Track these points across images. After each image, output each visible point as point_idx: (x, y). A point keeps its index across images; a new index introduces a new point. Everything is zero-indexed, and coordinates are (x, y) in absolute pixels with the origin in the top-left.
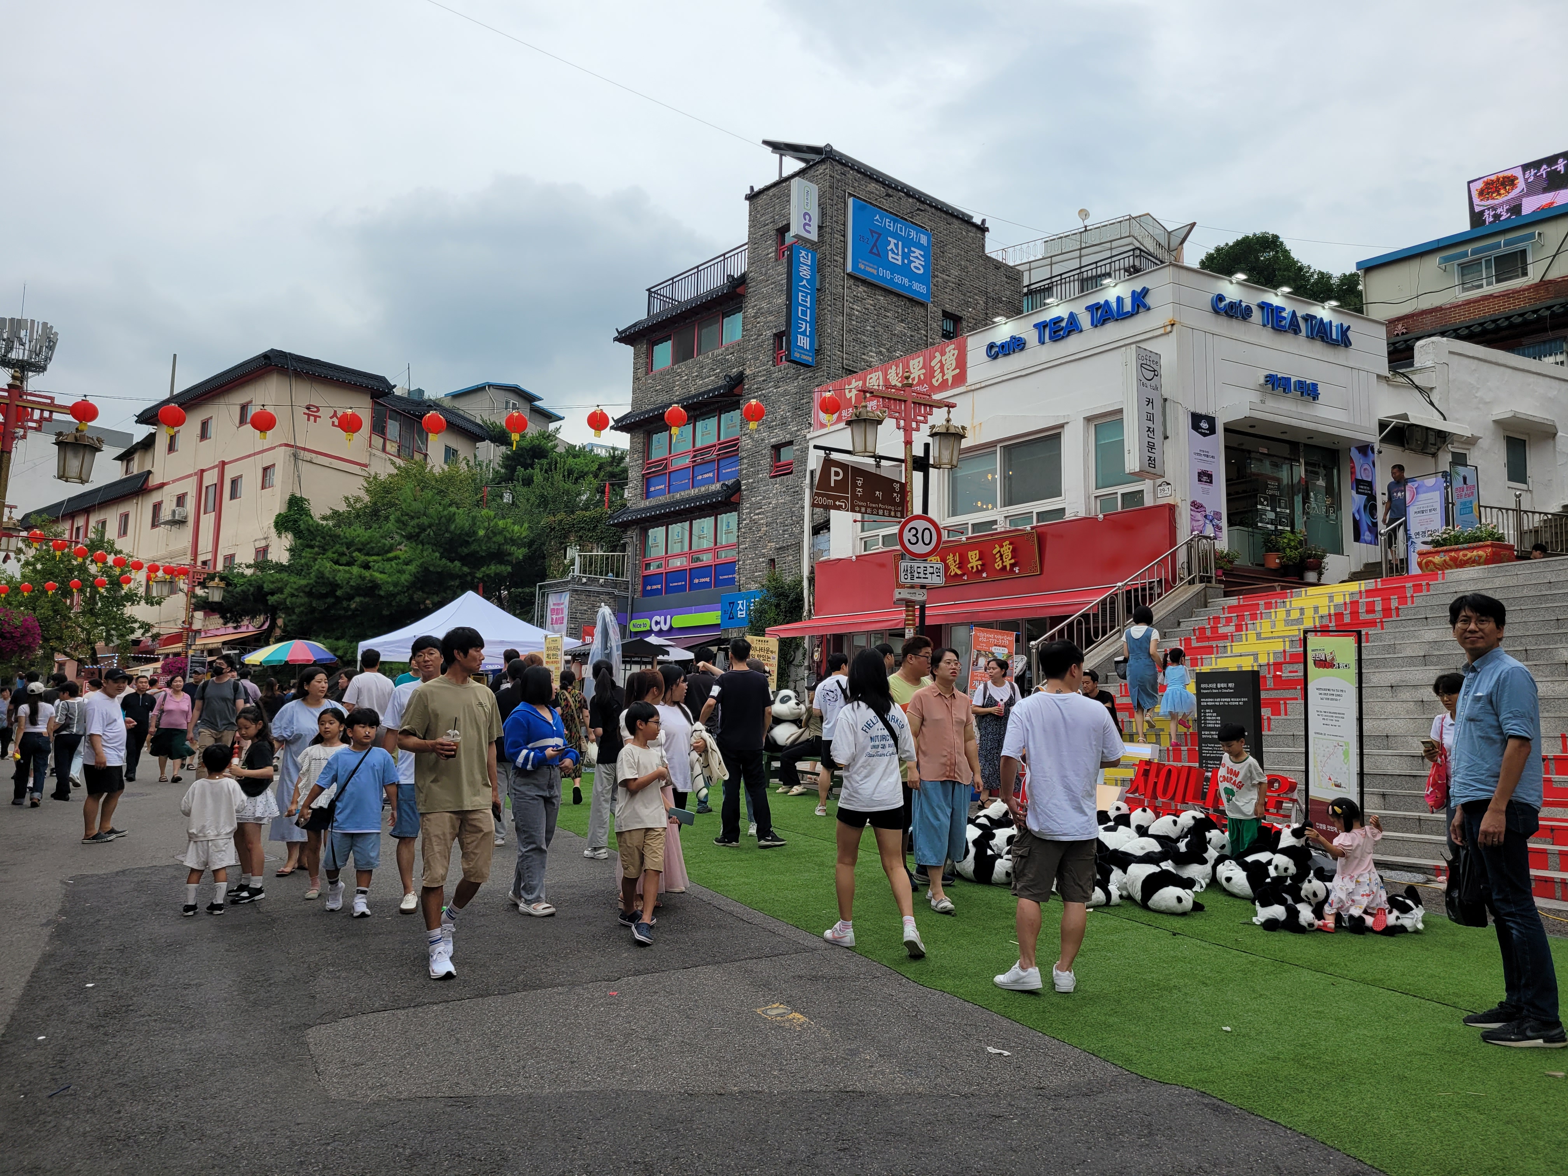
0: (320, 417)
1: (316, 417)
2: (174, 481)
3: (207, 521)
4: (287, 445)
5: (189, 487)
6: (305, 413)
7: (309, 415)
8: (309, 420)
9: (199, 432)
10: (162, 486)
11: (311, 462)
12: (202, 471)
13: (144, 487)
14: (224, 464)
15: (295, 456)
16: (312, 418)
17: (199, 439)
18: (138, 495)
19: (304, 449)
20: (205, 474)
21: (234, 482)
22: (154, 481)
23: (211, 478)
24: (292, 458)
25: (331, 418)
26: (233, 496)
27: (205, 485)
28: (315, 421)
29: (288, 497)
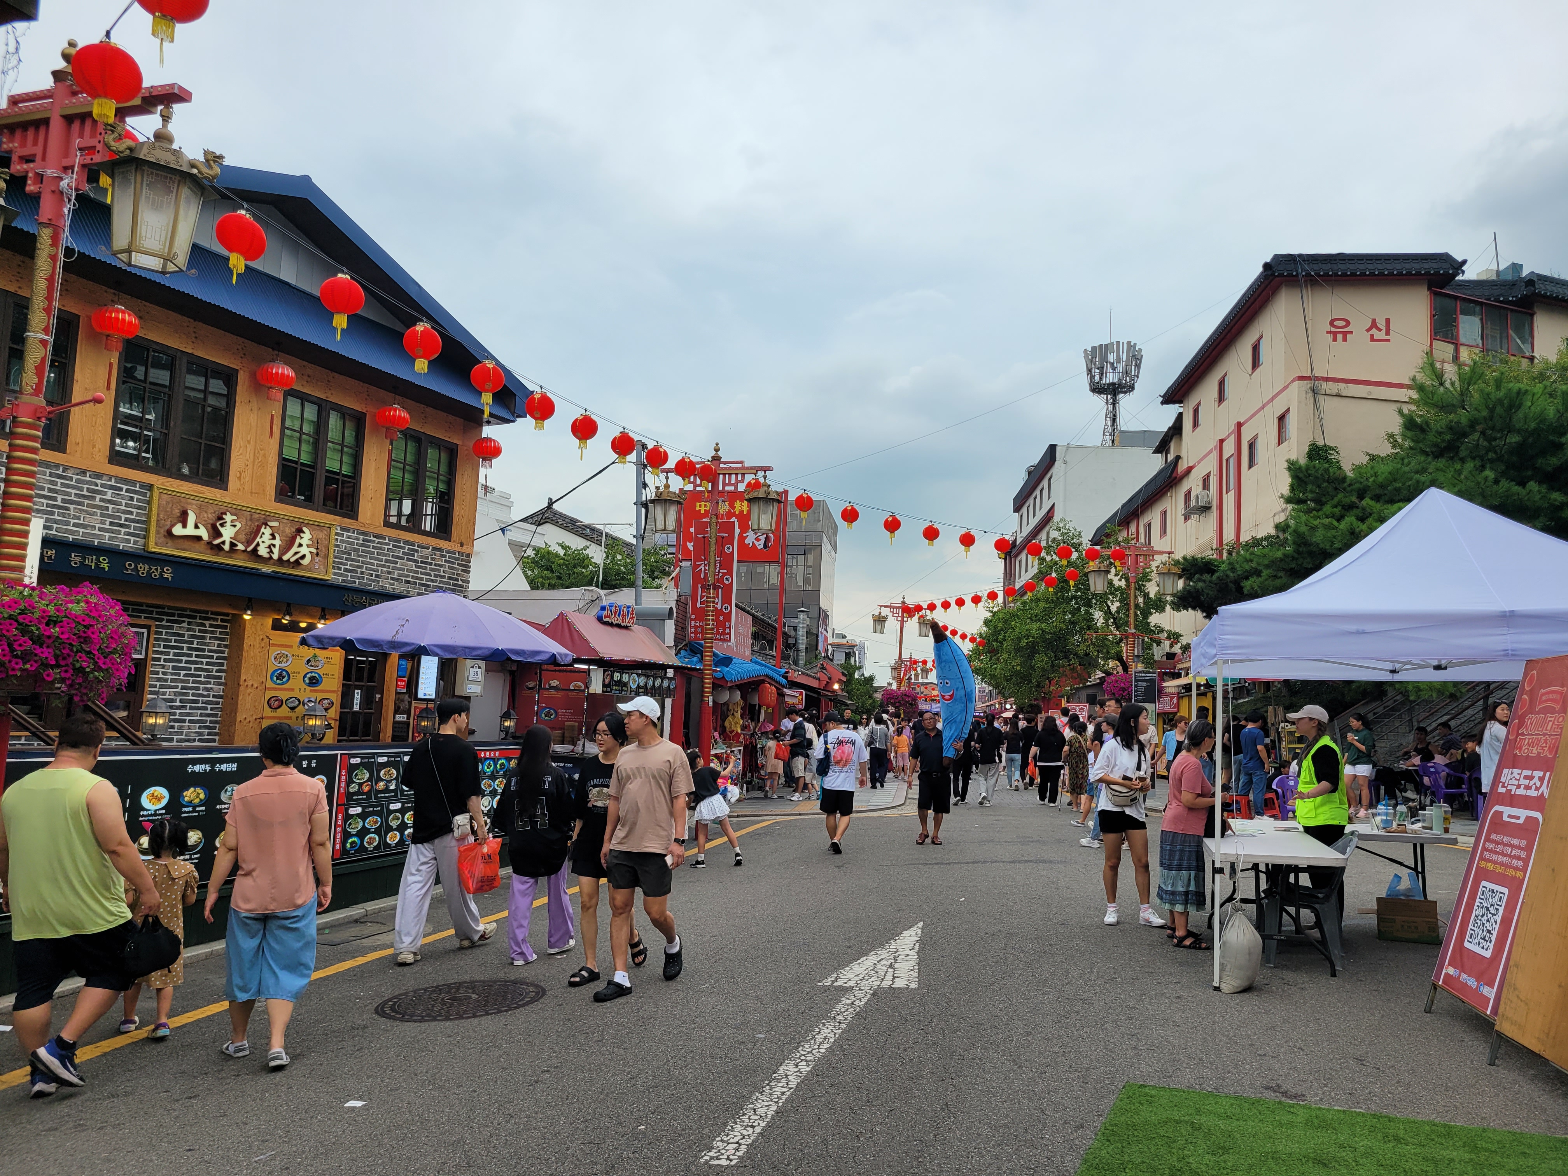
0: (1351, 333)
1: (1345, 334)
2: (1199, 462)
3: (1229, 500)
4: (1301, 378)
5: (1210, 466)
6: (1328, 332)
7: (1335, 334)
8: (1335, 340)
9: (1216, 395)
10: (1189, 470)
11: (1338, 395)
12: (1221, 441)
13: (1174, 475)
14: (1239, 425)
15: (1314, 391)
16: (1340, 337)
17: (1216, 404)
18: (1171, 487)
19: (1327, 379)
20: (1224, 444)
21: (1252, 446)
22: (1182, 466)
23: (1229, 449)
24: (1310, 394)
25: (1368, 330)
26: (1252, 463)
27: (1225, 457)
28: (1345, 340)
29: (1307, 449)
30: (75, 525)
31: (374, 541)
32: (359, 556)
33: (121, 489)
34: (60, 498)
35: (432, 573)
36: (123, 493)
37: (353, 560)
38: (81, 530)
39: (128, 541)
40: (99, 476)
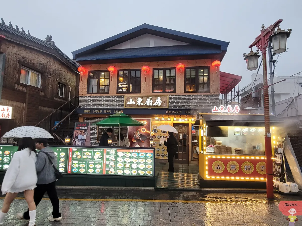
30: (112, 106)
31: (182, 97)
32: (177, 101)
33: (119, 98)
34: (109, 101)
35: (204, 102)
36: (120, 98)
37: (176, 102)
38: (113, 106)
39: (122, 107)
40: (115, 96)
